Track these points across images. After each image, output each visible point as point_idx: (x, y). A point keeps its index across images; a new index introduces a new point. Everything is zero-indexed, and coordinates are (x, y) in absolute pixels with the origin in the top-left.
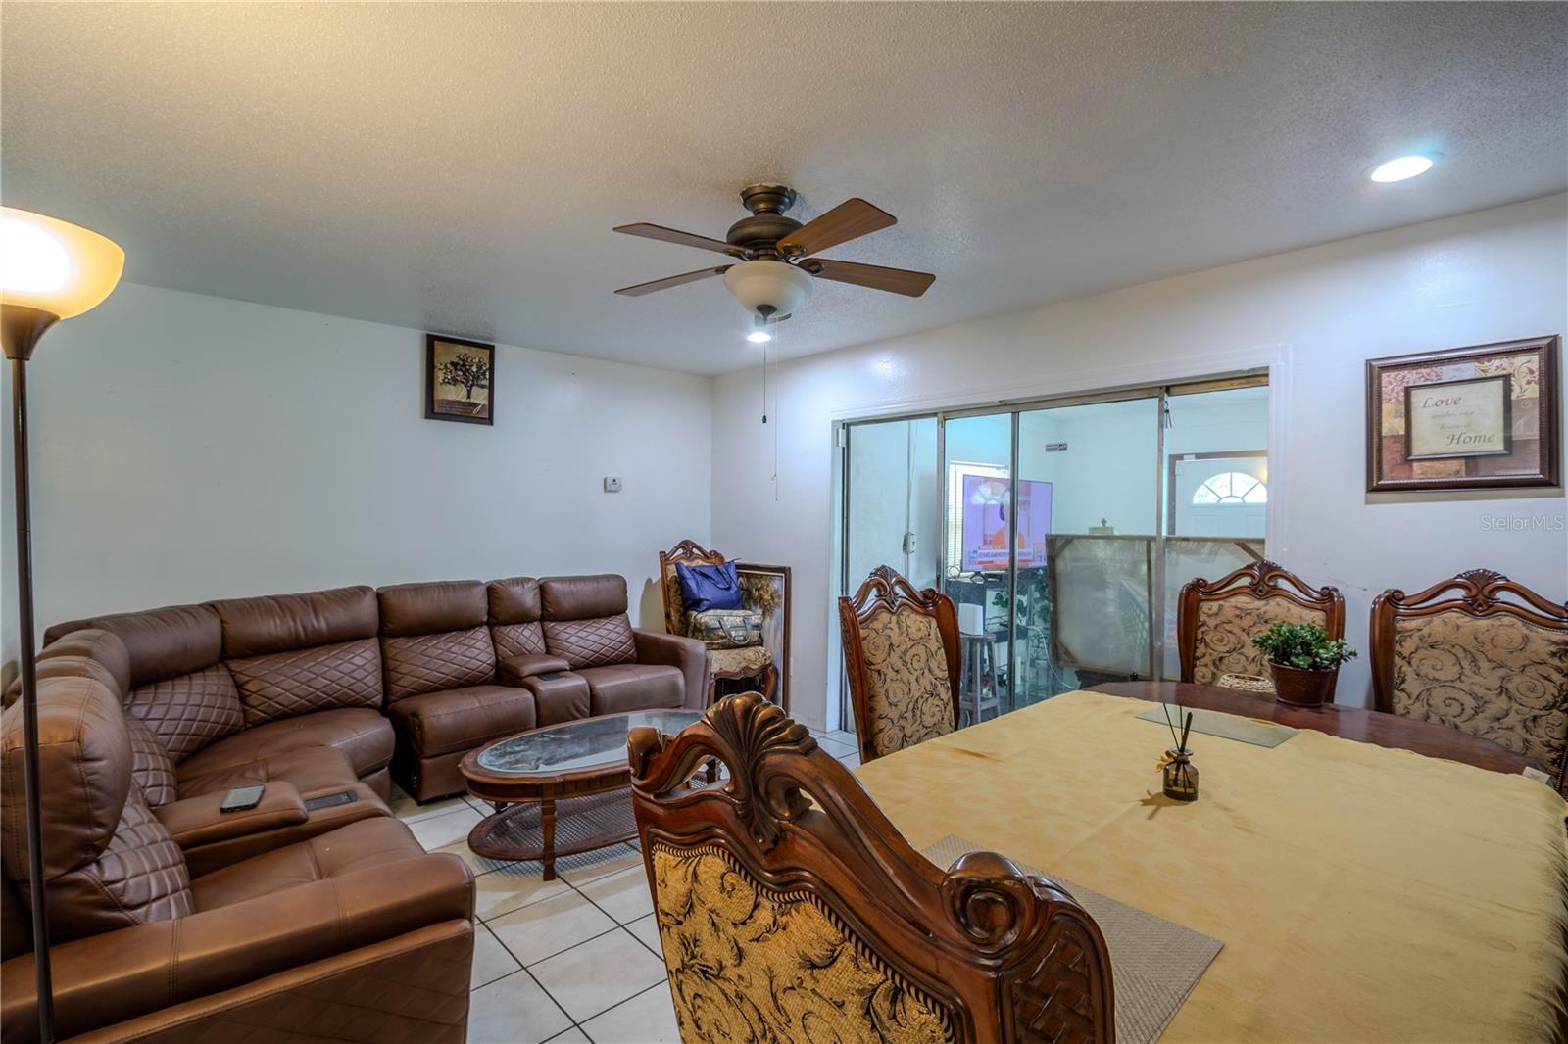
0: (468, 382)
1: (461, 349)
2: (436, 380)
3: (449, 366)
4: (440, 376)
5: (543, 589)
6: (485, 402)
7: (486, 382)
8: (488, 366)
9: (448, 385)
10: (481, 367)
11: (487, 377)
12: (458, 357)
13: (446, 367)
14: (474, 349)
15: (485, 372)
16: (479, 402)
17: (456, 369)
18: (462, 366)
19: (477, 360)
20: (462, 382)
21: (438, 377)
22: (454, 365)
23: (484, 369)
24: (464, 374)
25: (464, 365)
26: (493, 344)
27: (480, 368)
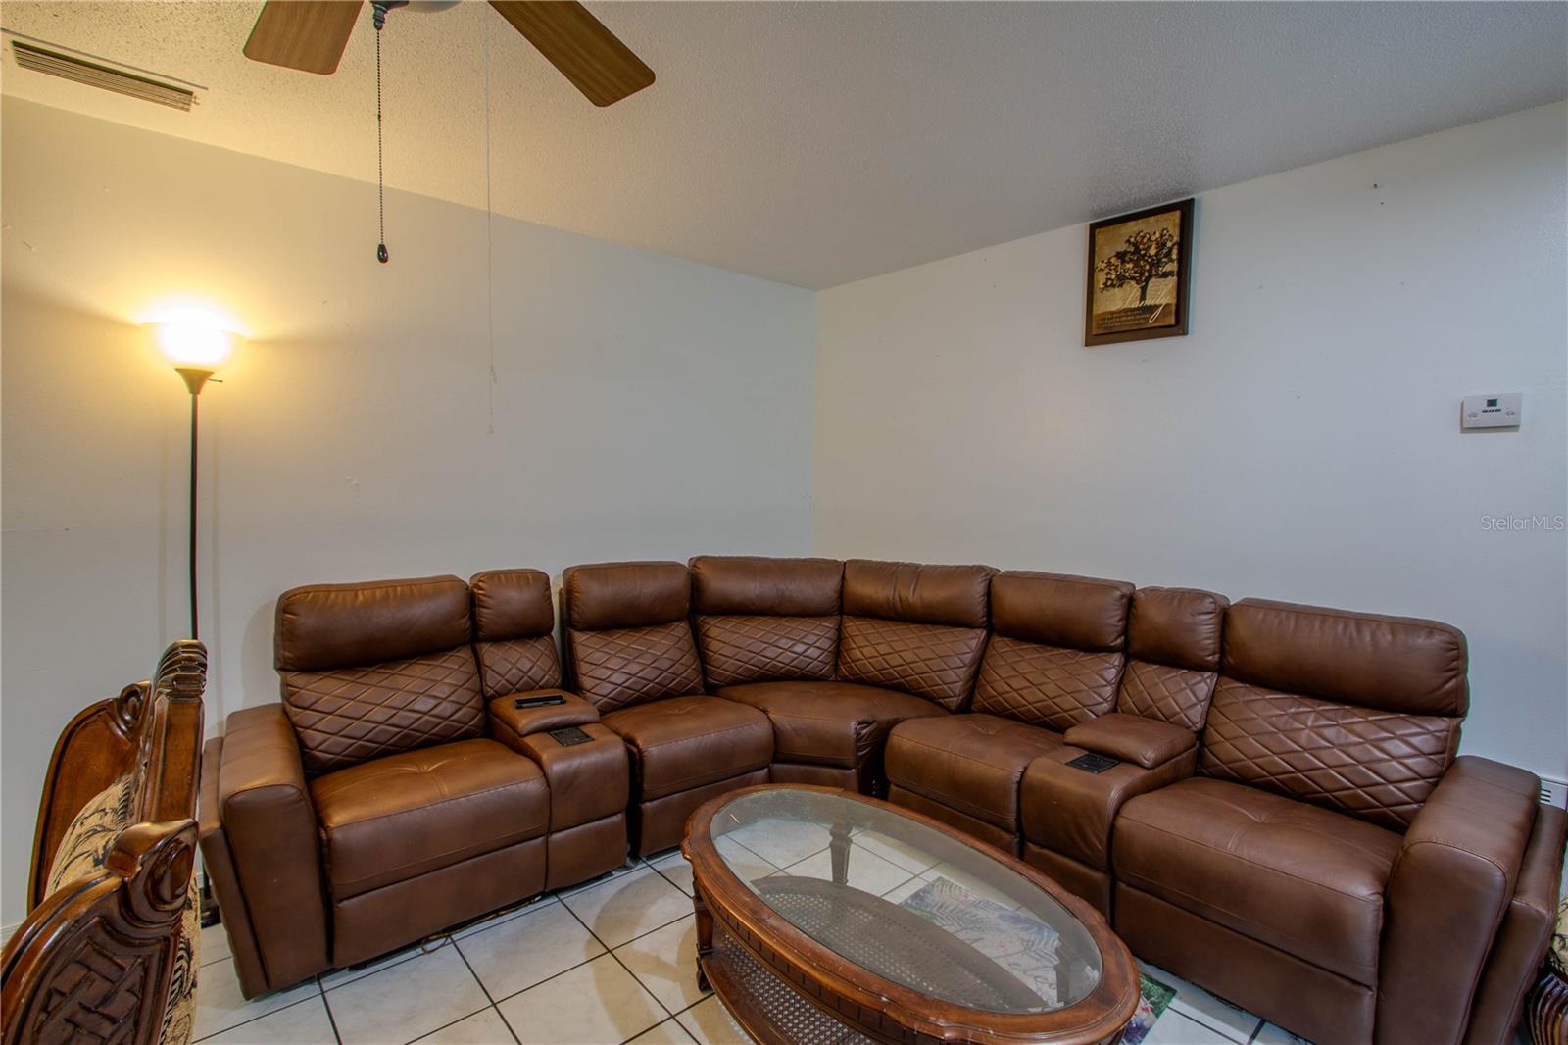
0: (1142, 274)
1: (1131, 228)
2: (1095, 286)
3: (1113, 260)
4: (1101, 279)
5: (1225, 616)
6: (1171, 299)
7: (1172, 267)
8: (1176, 239)
9: (1112, 290)
10: (1164, 244)
11: (1174, 256)
12: (1128, 241)
13: (1109, 263)
14: (1152, 219)
15: (1171, 249)
16: (1158, 303)
17: (1123, 262)
18: (1133, 253)
19: (1158, 235)
20: (1133, 279)
21: (1098, 281)
22: (1121, 256)
23: (1169, 244)
24: (1136, 264)
25: (1137, 251)
26: (1189, 198)
27: (1161, 245)
